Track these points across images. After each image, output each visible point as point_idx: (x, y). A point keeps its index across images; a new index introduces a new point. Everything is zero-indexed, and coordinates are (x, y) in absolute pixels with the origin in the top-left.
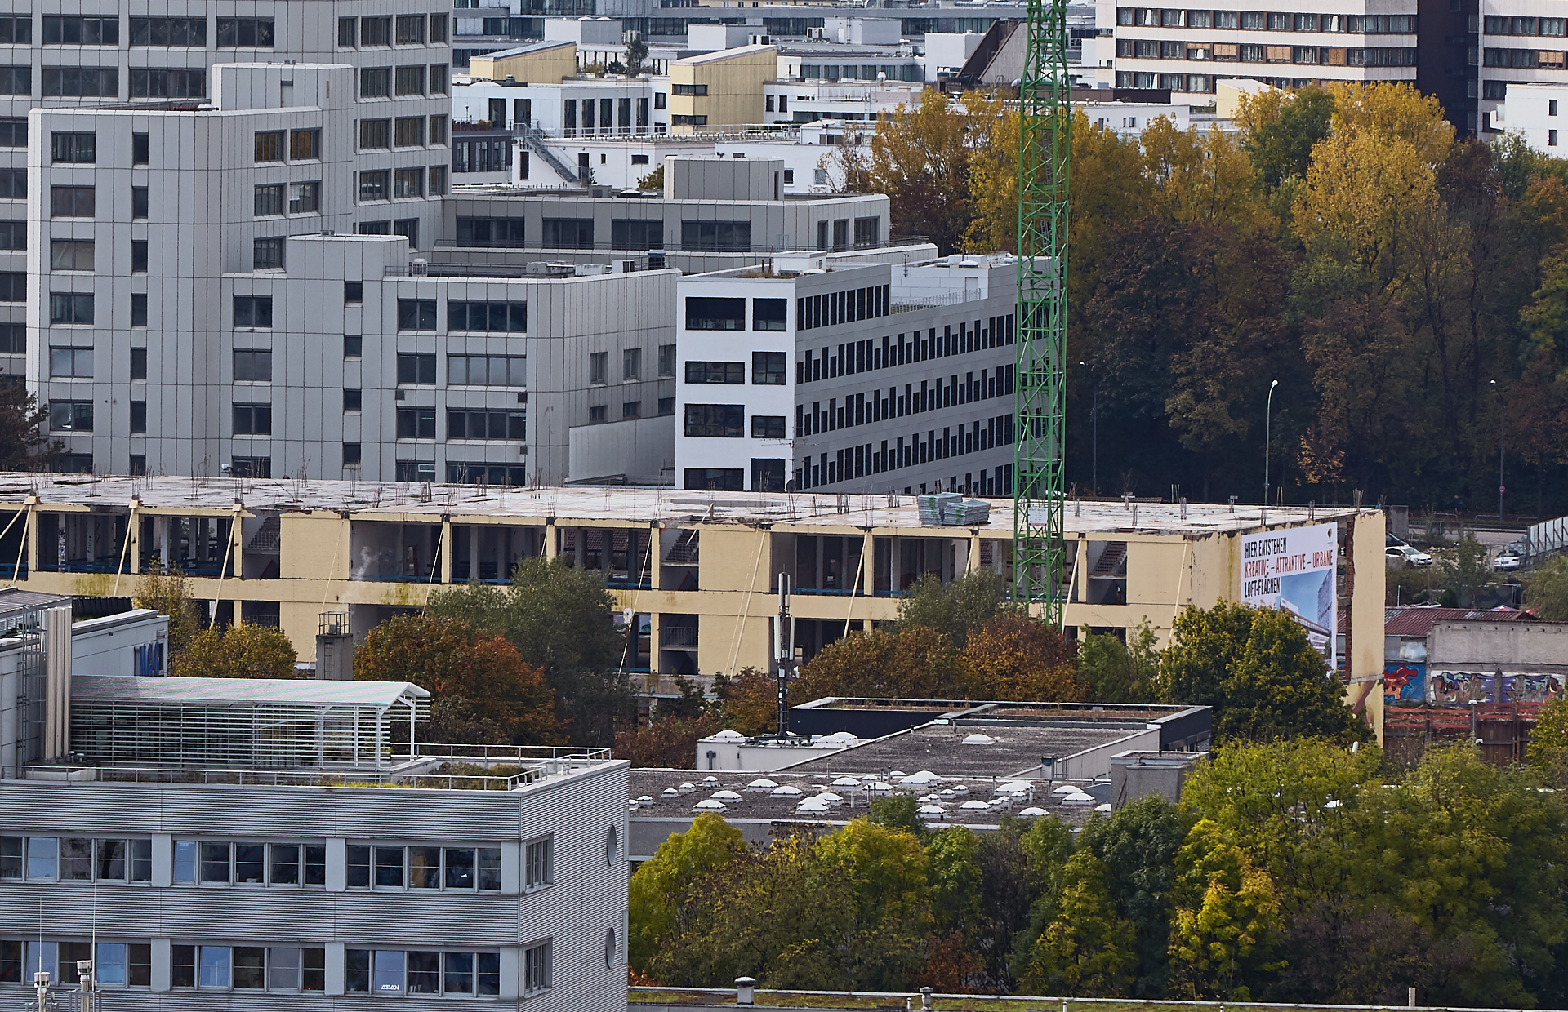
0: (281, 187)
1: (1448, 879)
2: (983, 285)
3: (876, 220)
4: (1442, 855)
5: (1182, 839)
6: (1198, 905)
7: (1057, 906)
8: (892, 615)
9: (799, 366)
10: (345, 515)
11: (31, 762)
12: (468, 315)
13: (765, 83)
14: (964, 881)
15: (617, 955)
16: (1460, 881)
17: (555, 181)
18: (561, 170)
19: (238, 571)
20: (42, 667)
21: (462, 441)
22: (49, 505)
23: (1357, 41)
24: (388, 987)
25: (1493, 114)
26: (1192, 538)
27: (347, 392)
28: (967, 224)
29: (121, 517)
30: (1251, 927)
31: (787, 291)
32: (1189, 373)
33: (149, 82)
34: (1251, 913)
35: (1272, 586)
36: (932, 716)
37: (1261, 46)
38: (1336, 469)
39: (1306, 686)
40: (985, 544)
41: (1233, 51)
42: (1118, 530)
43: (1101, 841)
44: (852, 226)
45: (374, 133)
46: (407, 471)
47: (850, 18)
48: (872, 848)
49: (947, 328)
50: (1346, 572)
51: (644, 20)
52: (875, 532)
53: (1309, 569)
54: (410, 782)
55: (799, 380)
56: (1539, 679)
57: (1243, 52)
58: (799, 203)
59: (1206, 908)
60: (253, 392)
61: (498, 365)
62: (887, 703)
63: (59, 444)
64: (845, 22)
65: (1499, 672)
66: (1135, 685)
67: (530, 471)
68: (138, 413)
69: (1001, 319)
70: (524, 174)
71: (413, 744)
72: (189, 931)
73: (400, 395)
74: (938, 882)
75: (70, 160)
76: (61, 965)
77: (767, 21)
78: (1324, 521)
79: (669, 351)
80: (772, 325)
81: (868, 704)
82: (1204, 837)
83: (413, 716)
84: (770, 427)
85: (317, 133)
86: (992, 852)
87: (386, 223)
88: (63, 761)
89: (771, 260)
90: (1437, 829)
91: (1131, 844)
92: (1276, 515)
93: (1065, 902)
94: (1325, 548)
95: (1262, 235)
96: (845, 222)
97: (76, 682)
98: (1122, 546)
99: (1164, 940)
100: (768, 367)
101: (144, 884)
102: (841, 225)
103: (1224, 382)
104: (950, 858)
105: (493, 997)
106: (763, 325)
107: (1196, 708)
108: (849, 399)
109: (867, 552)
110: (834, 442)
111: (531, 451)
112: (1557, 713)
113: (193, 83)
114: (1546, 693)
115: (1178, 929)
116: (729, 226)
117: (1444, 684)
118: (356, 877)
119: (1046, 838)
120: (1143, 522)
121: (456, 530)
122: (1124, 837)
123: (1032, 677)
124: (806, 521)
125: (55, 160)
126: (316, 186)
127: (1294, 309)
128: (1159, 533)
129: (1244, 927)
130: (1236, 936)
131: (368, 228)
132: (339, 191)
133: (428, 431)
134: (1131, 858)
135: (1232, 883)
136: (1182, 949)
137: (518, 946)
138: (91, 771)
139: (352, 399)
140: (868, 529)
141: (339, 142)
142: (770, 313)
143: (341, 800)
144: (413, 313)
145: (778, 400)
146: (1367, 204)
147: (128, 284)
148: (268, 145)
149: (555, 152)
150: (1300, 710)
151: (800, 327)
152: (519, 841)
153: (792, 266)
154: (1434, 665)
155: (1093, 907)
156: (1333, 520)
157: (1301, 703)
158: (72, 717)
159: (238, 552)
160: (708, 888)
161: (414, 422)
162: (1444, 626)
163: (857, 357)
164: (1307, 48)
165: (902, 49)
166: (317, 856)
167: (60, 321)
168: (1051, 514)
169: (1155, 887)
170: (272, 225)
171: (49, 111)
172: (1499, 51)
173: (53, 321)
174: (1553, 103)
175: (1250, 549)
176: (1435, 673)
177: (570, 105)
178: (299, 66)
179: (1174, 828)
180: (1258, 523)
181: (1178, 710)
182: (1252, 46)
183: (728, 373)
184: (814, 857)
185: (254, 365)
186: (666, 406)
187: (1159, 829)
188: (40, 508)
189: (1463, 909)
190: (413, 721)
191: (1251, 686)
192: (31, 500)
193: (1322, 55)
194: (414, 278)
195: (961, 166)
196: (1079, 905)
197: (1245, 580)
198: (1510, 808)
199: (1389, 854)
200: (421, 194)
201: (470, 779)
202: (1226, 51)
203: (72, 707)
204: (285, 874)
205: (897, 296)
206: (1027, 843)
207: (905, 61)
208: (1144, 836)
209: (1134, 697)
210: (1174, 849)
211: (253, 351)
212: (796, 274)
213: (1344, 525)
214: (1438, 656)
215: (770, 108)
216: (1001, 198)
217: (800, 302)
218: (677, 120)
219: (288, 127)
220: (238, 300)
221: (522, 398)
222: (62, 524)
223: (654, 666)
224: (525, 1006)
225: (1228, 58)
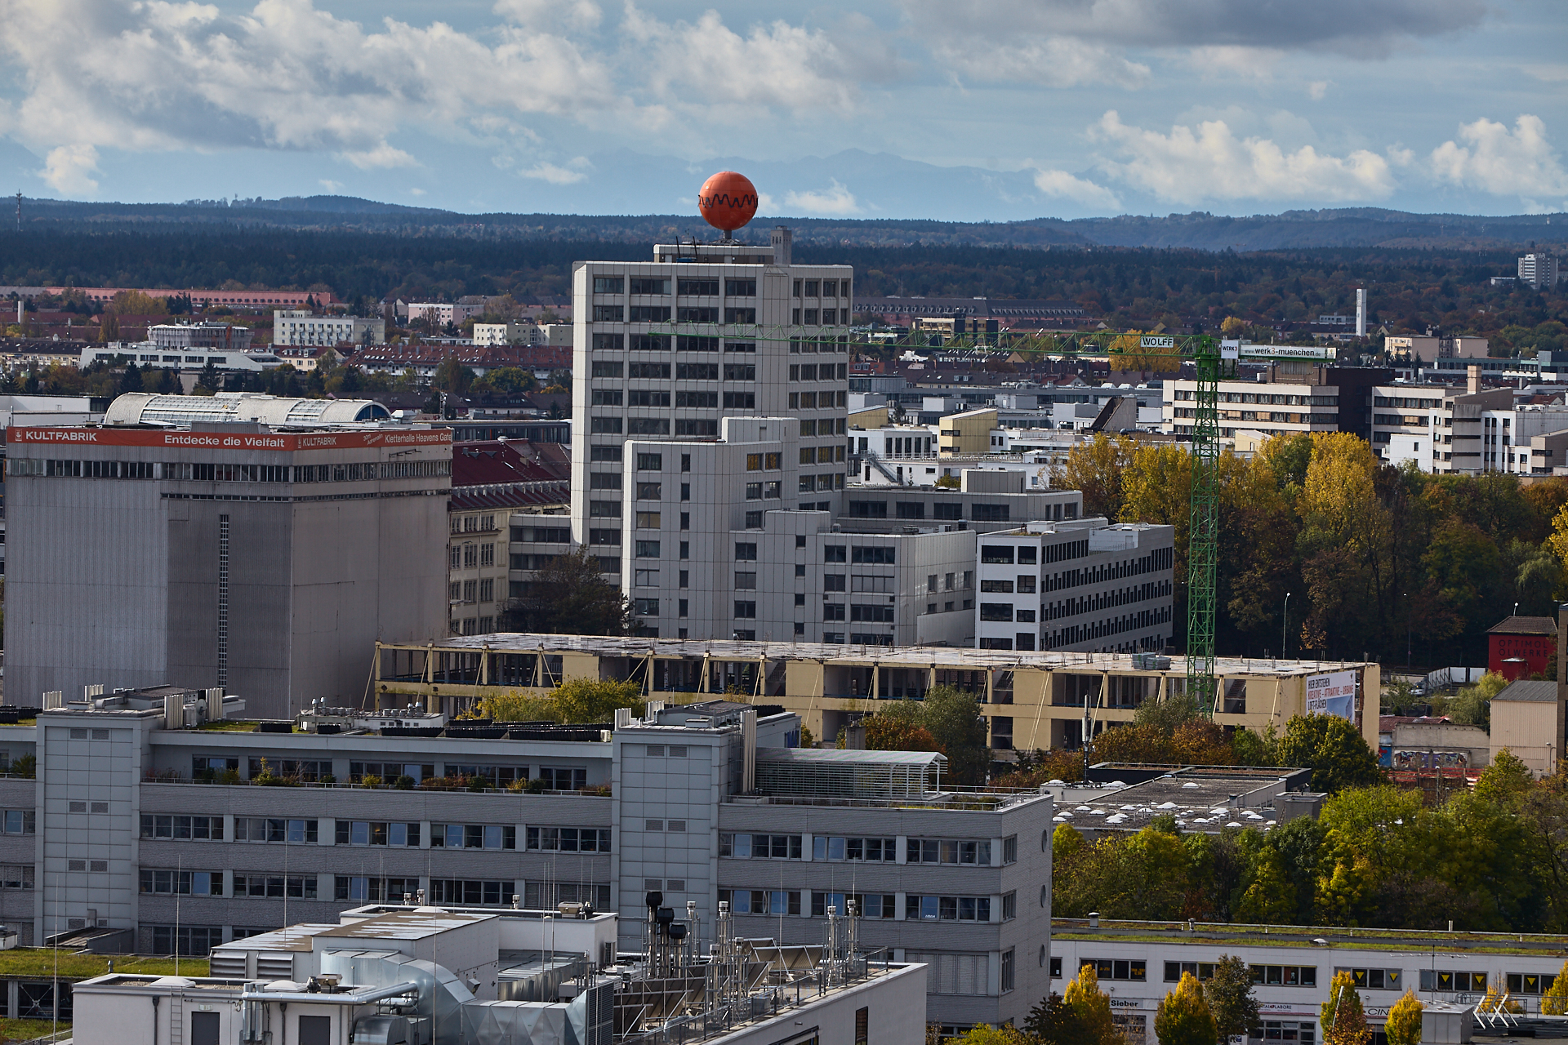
0: (760, 484)
1: (1464, 863)
2: (1136, 540)
3: (1076, 504)
4: (1461, 849)
5: (1321, 840)
6: (1330, 875)
7: (1255, 876)
8: (1131, 719)
9: (1043, 583)
10: (821, 662)
11: (735, 794)
12: (864, 554)
13: (991, 429)
14: (1204, 861)
15: (1046, 901)
16: (1470, 864)
17: (885, 482)
18: (888, 476)
19: (763, 691)
20: (741, 742)
21: (859, 622)
22: (660, 655)
23: (1306, 410)
24: (929, 916)
25: (1383, 450)
26: (1281, 678)
27: (797, 596)
28: (1120, 506)
29: (697, 662)
30: (1359, 887)
31: (1037, 543)
32: (1241, 588)
33: (687, 427)
34: (1359, 880)
35: (1322, 704)
36: (1163, 773)
37: (1253, 412)
38: (1322, 641)
39: (1358, 758)
40: (1168, 679)
41: (1239, 414)
42: (1240, 673)
43: (1278, 841)
44: (1063, 507)
45: (807, 455)
46: (829, 638)
47: (1009, 395)
48: (1154, 844)
49: (1117, 563)
50: (1360, 695)
51: (897, 395)
52: (1109, 673)
53: (1342, 695)
54: (941, 806)
55: (1043, 591)
56: (1453, 755)
57: (1244, 415)
58: (1035, 495)
59: (1335, 877)
60: (746, 595)
61: (879, 582)
62: (1137, 766)
63: (641, 622)
64: (1007, 396)
65: (1431, 751)
66: (1265, 757)
67: (896, 639)
68: (683, 605)
69: (1144, 558)
70: (867, 478)
71: (938, 786)
72: (821, 885)
73: (826, 597)
74: (1190, 862)
75: (647, 469)
76: (752, 904)
77: (963, 396)
78: (1349, 669)
79: (969, 576)
80: (1028, 561)
81: (1126, 766)
82: (1333, 839)
83: (938, 771)
84: (1026, 616)
85: (779, 455)
86: (1218, 846)
87: (813, 504)
88: (753, 793)
89: (1025, 526)
90: (1459, 835)
91: (1294, 843)
92: (1324, 666)
93: (1259, 873)
94: (1349, 684)
95: (1280, 514)
96: (1060, 506)
97: (759, 751)
98: (1243, 681)
99: (1313, 895)
100: (1026, 584)
101: (797, 859)
102: (1058, 507)
103: (1258, 594)
104: (1197, 849)
105: (986, 922)
106: (1023, 561)
107: (1303, 770)
108: (1068, 601)
109: (1105, 684)
110: (1059, 624)
111: (897, 628)
112: (1490, 774)
113: (712, 428)
114: (1457, 763)
115: (1320, 888)
116: (996, 507)
117: (1401, 758)
118: (912, 856)
119: (1249, 839)
120: (1253, 670)
121: (881, 670)
122: (1290, 839)
123: (1209, 752)
124: (1072, 667)
125: (639, 469)
126: (778, 483)
127: (1298, 554)
128: (1262, 675)
129: (1355, 888)
130: (1351, 892)
131: (803, 507)
132: (791, 486)
133: (841, 617)
134: (1294, 850)
135: (1348, 863)
136: (1323, 899)
137: (999, 895)
138: (767, 798)
139: (800, 599)
140: (1106, 672)
141: (791, 459)
142: (1027, 554)
143: (904, 815)
144: (834, 553)
145: (1032, 602)
146: (1337, 499)
147: (678, 536)
148: (755, 461)
149: (885, 467)
150: (1355, 771)
151: (1043, 562)
152: (1001, 838)
153: (1038, 529)
154: (1396, 748)
155: (1275, 876)
156: (1353, 669)
157: (1355, 767)
158: (756, 770)
159: (763, 682)
160: (1067, 865)
161: (833, 612)
162: (1402, 726)
163: (1072, 579)
164: (1279, 414)
165: (1040, 411)
166: (891, 844)
167: (641, 556)
168: (1207, 664)
169: (1307, 865)
170: (756, 504)
171: (636, 442)
172: (1383, 416)
173: (637, 556)
174: (1416, 444)
175: (1311, 684)
176: (1397, 752)
177: (889, 441)
178: (769, 418)
179: (1318, 835)
180: (1315, 670)
181: (1293, 771)
182: (1249, 412)
183: (1004, 586)
184: (1125, 848)
185: (746, 580)
186: (968, 604)
187: (1309, 834)
188: (655, 657)
189: (1472, 879)
190: (938, 773)
191: (1329, 758)
192: (650, 653)
193: (1287, 417)
194: (834, 534)
195: (1117, 478)
196: (1266, 875)
197: (1308, 701)
198: (1498, 824)
199: (1433, 849)
200: (831, 489)
201: (971, 804)
202: (1234, 414)
203: (756, 764)
204: (873, 854)
205: (1092, 546)
206: (1238, 842)
207: (1041, 418)
208: (1301, 838)
209: (1264, 764)
210: (1318, 845)
211: (746, 573)
212: (1040, 533)
213: (1359, 672)
214: (1399, 742)
215: (994, 443)
216: (1139, 493)
217: (1043, 548)
218: (944, 449)
219: (764, 451)
220: (738, 545)
221: (892, 599)
222: (666, 666)
223: (989, 744)
224: (1004, 927)
225: (1235, 418)
